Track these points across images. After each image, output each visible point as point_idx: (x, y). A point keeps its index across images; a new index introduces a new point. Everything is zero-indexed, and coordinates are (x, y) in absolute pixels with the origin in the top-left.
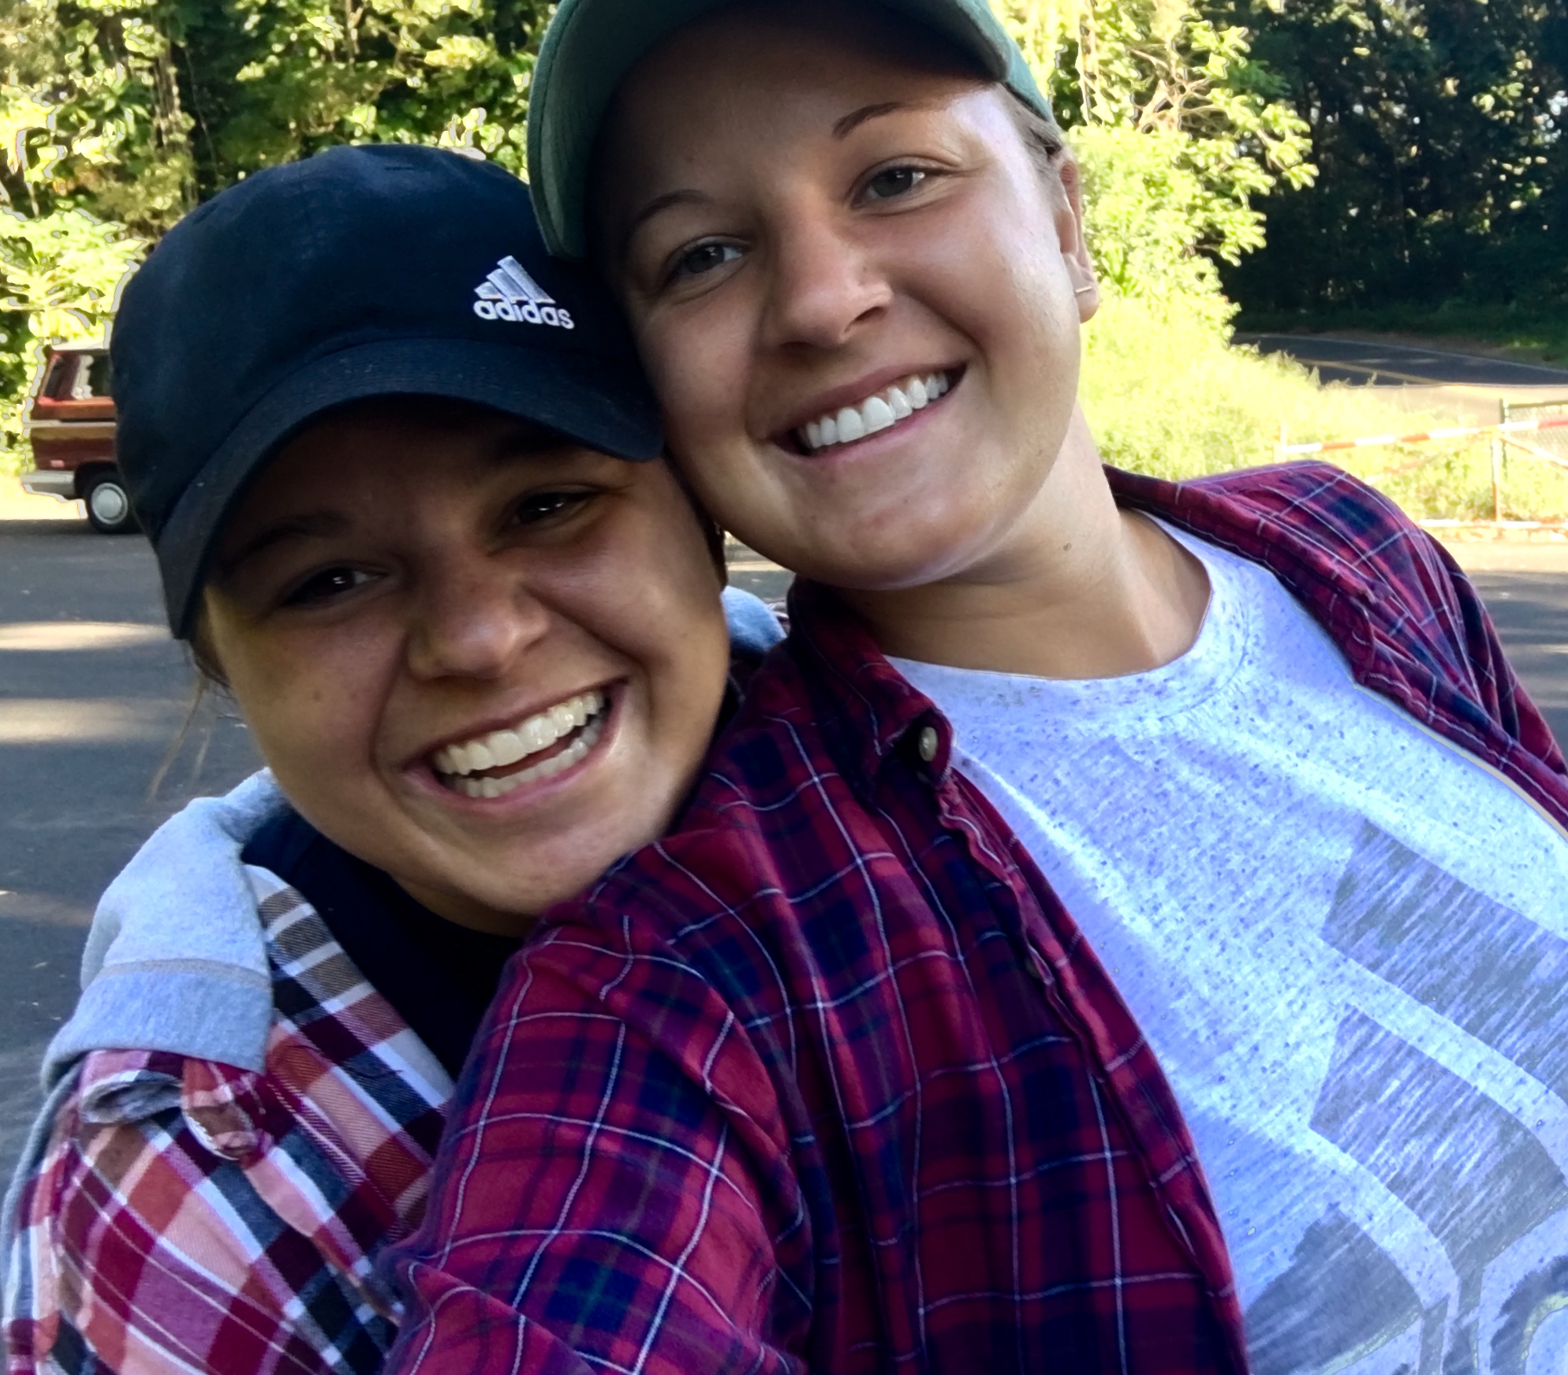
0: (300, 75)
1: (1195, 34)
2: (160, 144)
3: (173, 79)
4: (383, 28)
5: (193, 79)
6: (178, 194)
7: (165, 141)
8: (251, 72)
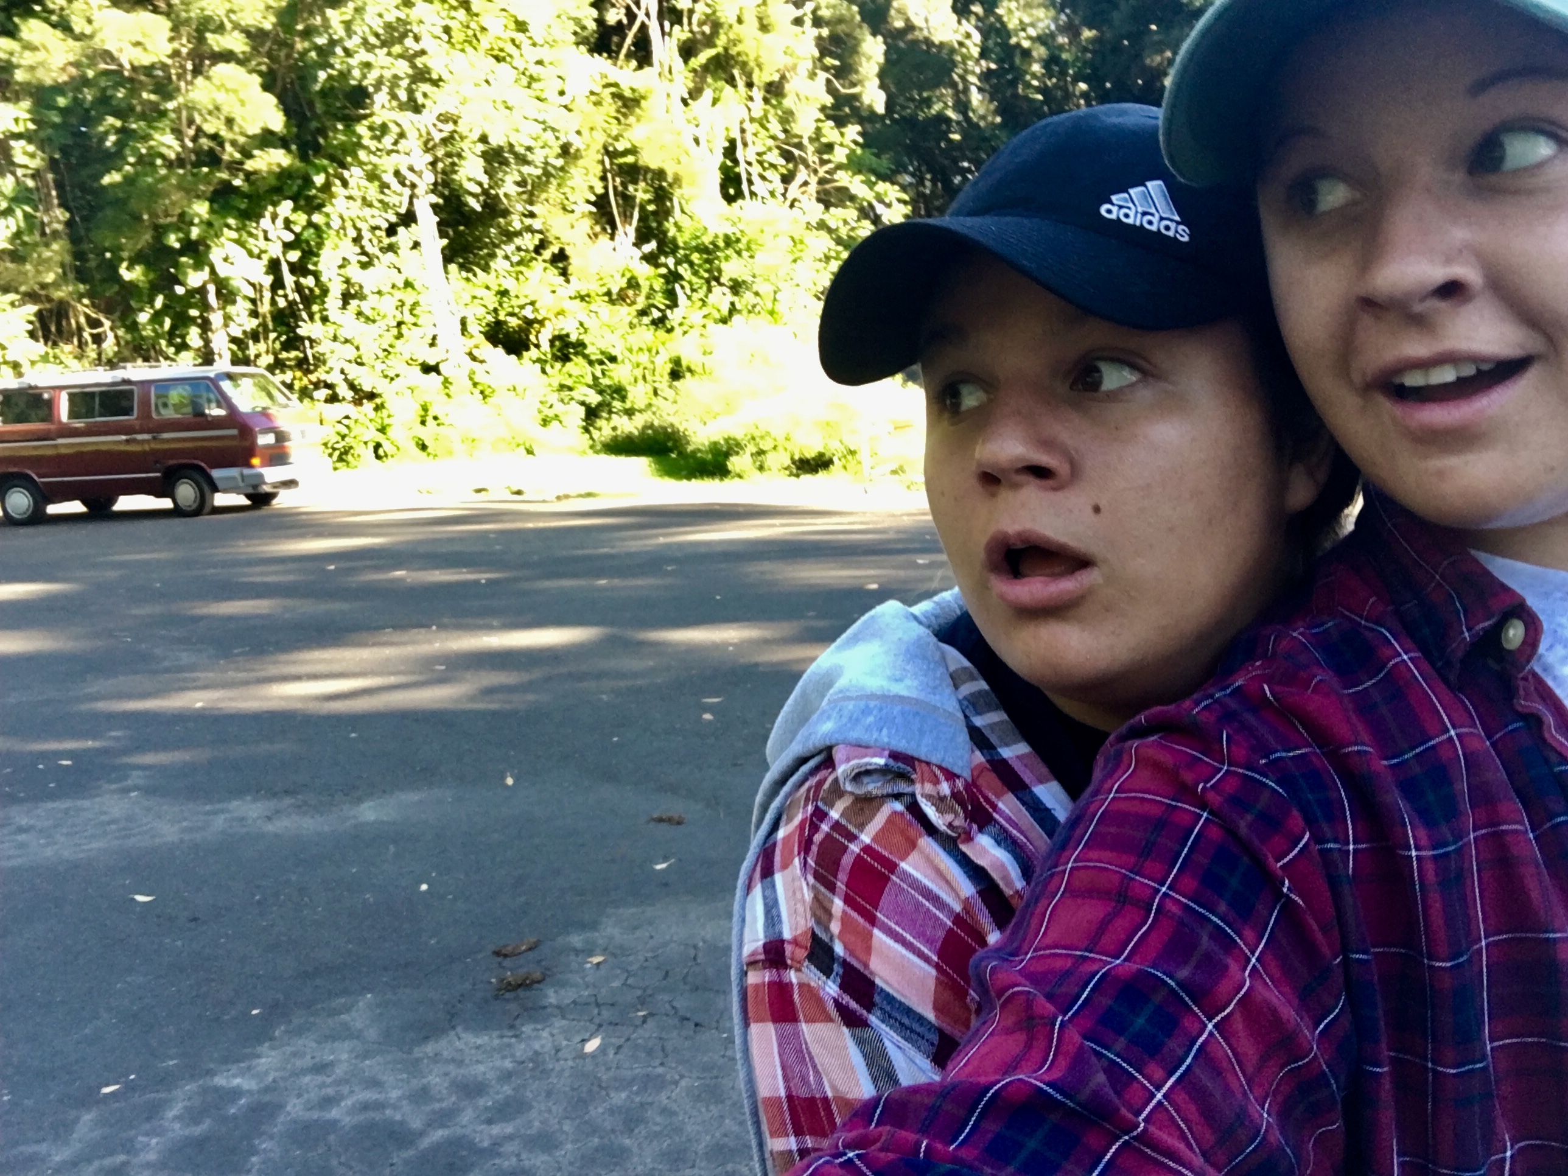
0: (150, 180)
1: (824, 131)
2: (43, 234)
3: (52, 184)
4: (212, 144)
5: (67, 183)
6: (60, 271)
7: (48, 231)
8: (111, 178)
